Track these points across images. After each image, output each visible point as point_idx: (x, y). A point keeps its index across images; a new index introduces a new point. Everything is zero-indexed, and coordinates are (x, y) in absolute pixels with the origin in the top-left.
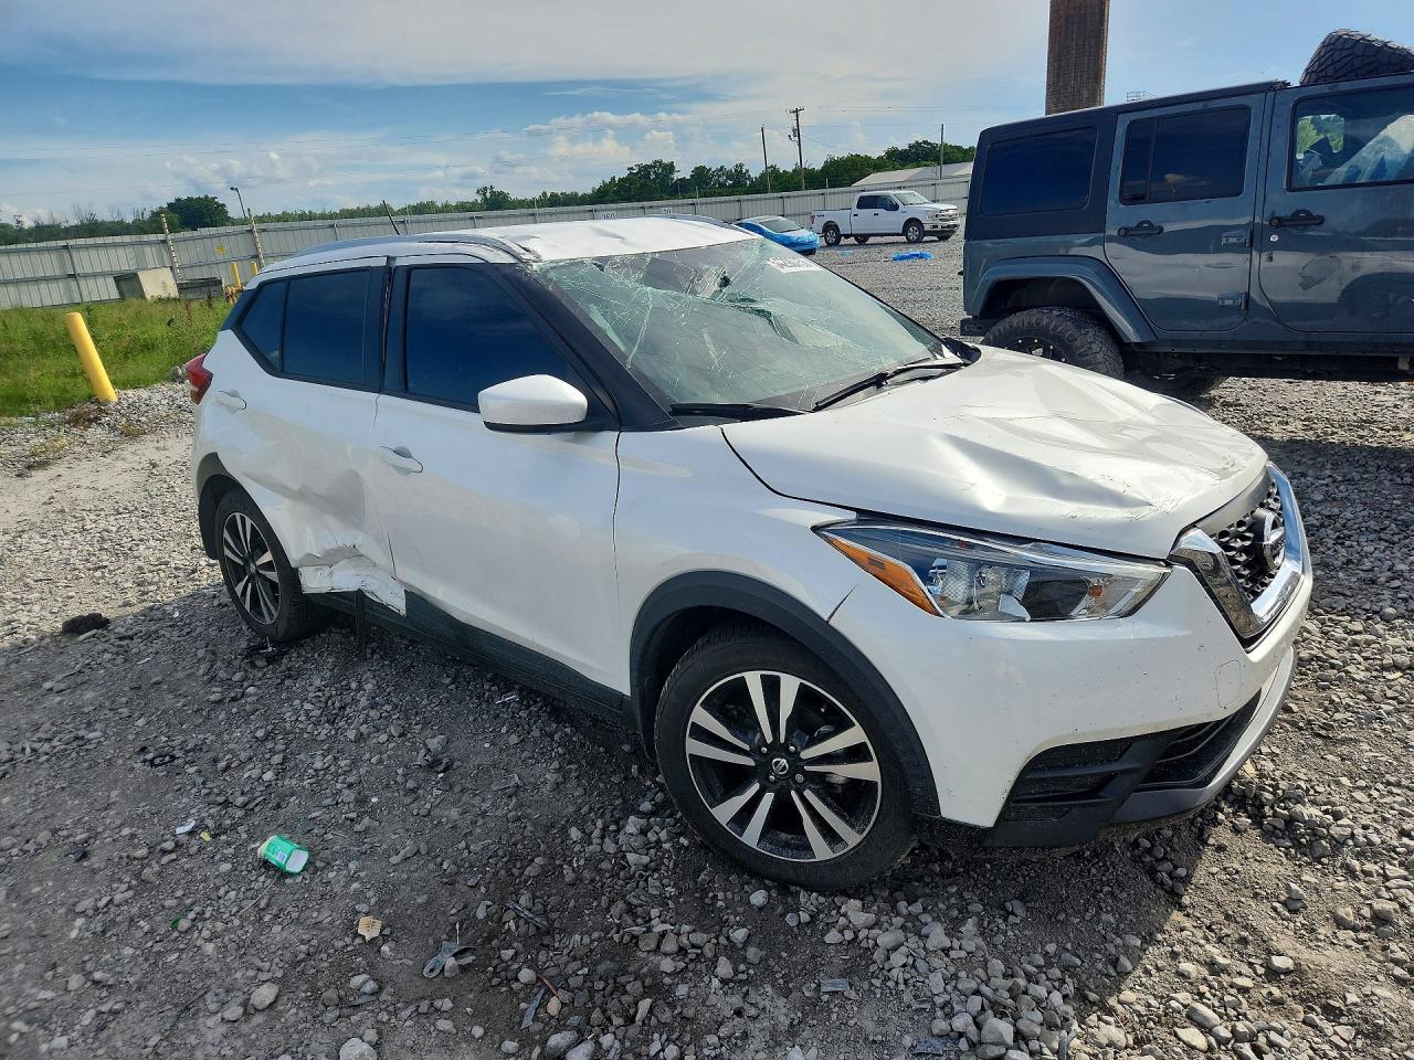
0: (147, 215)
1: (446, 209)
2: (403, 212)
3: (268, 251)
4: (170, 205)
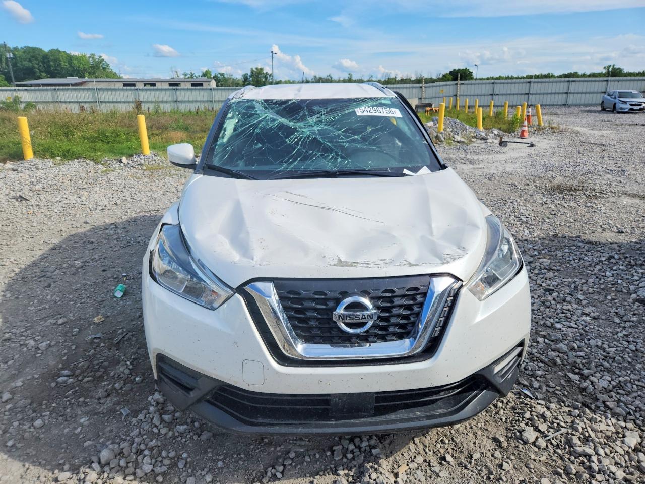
0: (441, 76)
1: (584, 75)
2: (560, 77)
3: (462, 93)
4: (451, 72)
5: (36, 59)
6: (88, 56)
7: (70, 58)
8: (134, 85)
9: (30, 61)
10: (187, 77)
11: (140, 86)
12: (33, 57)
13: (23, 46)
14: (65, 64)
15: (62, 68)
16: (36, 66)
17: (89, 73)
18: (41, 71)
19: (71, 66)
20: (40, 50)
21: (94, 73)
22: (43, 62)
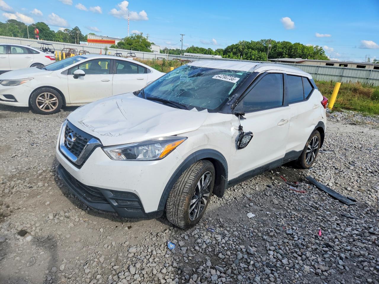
5: (286, 48)
6: (315, 46)
7: (304, 47)
8: (333, 65)
9: (283, 49)
10: (376, 62)
11: (337, 65)
12: (285, 47)
13: (282, 41)
14: (299, 51)
15: (297, 53)
16: (285, 51)
17: (311, 57)
18: (286, 54)
19: (302, 52)
20: (290, 43)
21: (314, 57)
22: (289, 50)
